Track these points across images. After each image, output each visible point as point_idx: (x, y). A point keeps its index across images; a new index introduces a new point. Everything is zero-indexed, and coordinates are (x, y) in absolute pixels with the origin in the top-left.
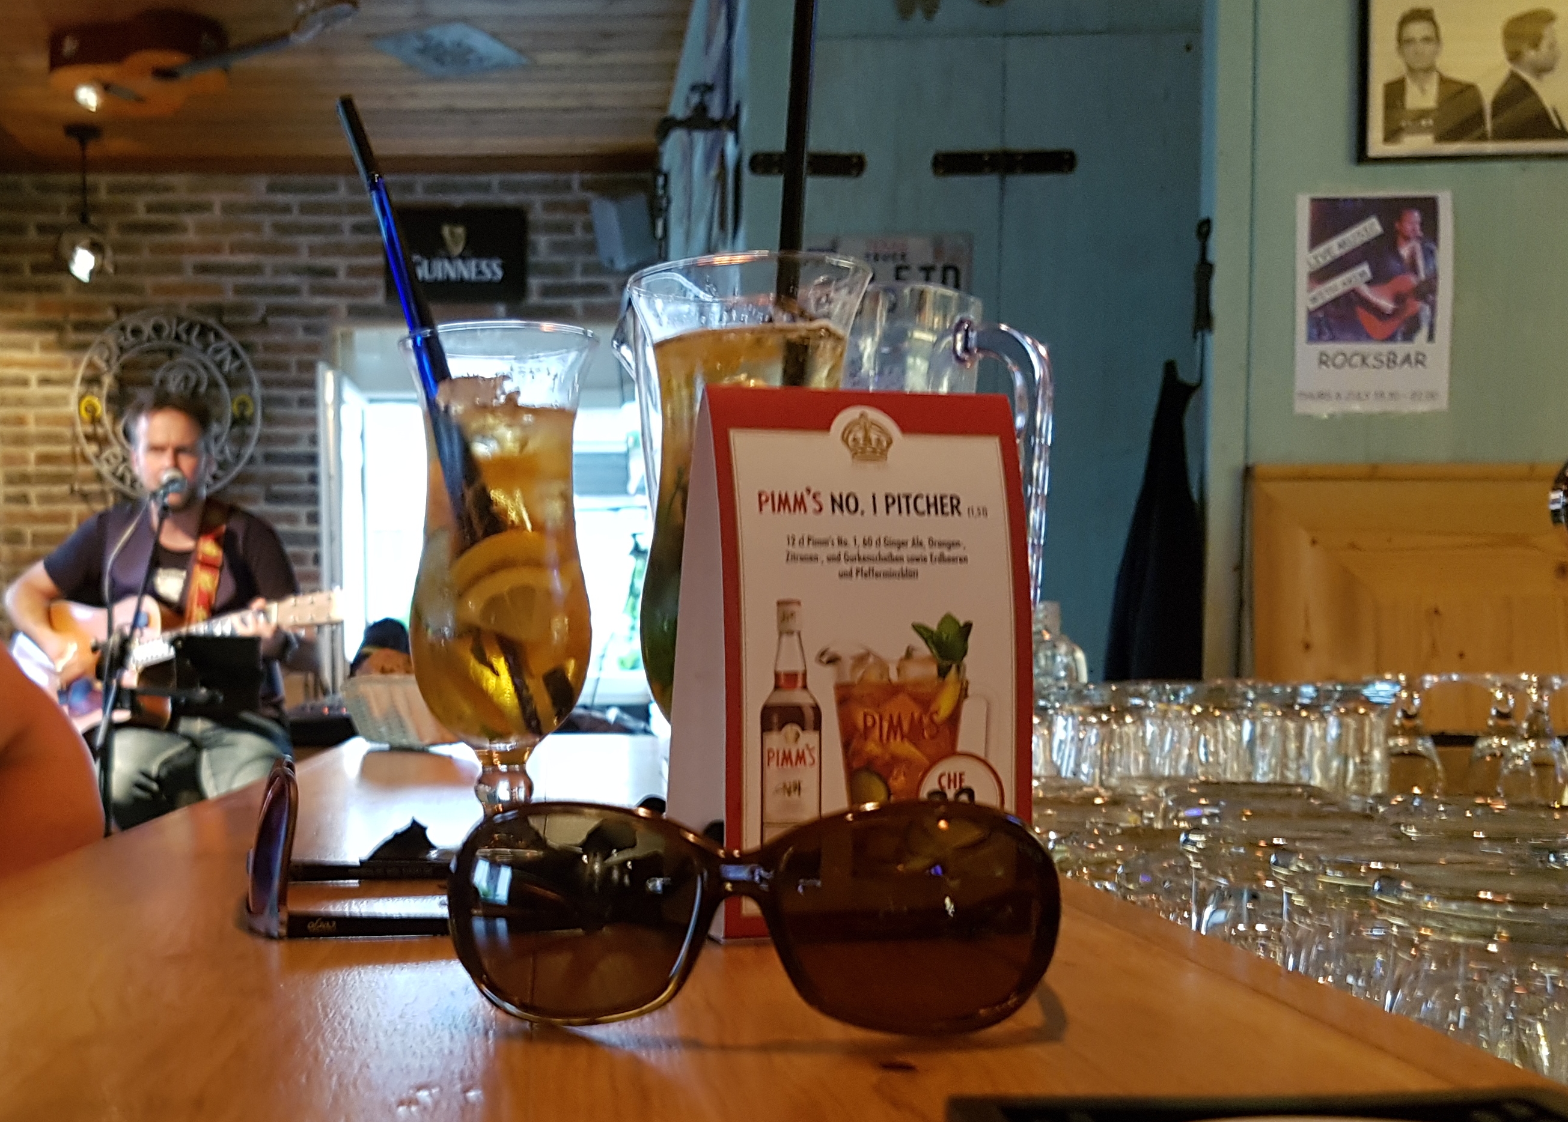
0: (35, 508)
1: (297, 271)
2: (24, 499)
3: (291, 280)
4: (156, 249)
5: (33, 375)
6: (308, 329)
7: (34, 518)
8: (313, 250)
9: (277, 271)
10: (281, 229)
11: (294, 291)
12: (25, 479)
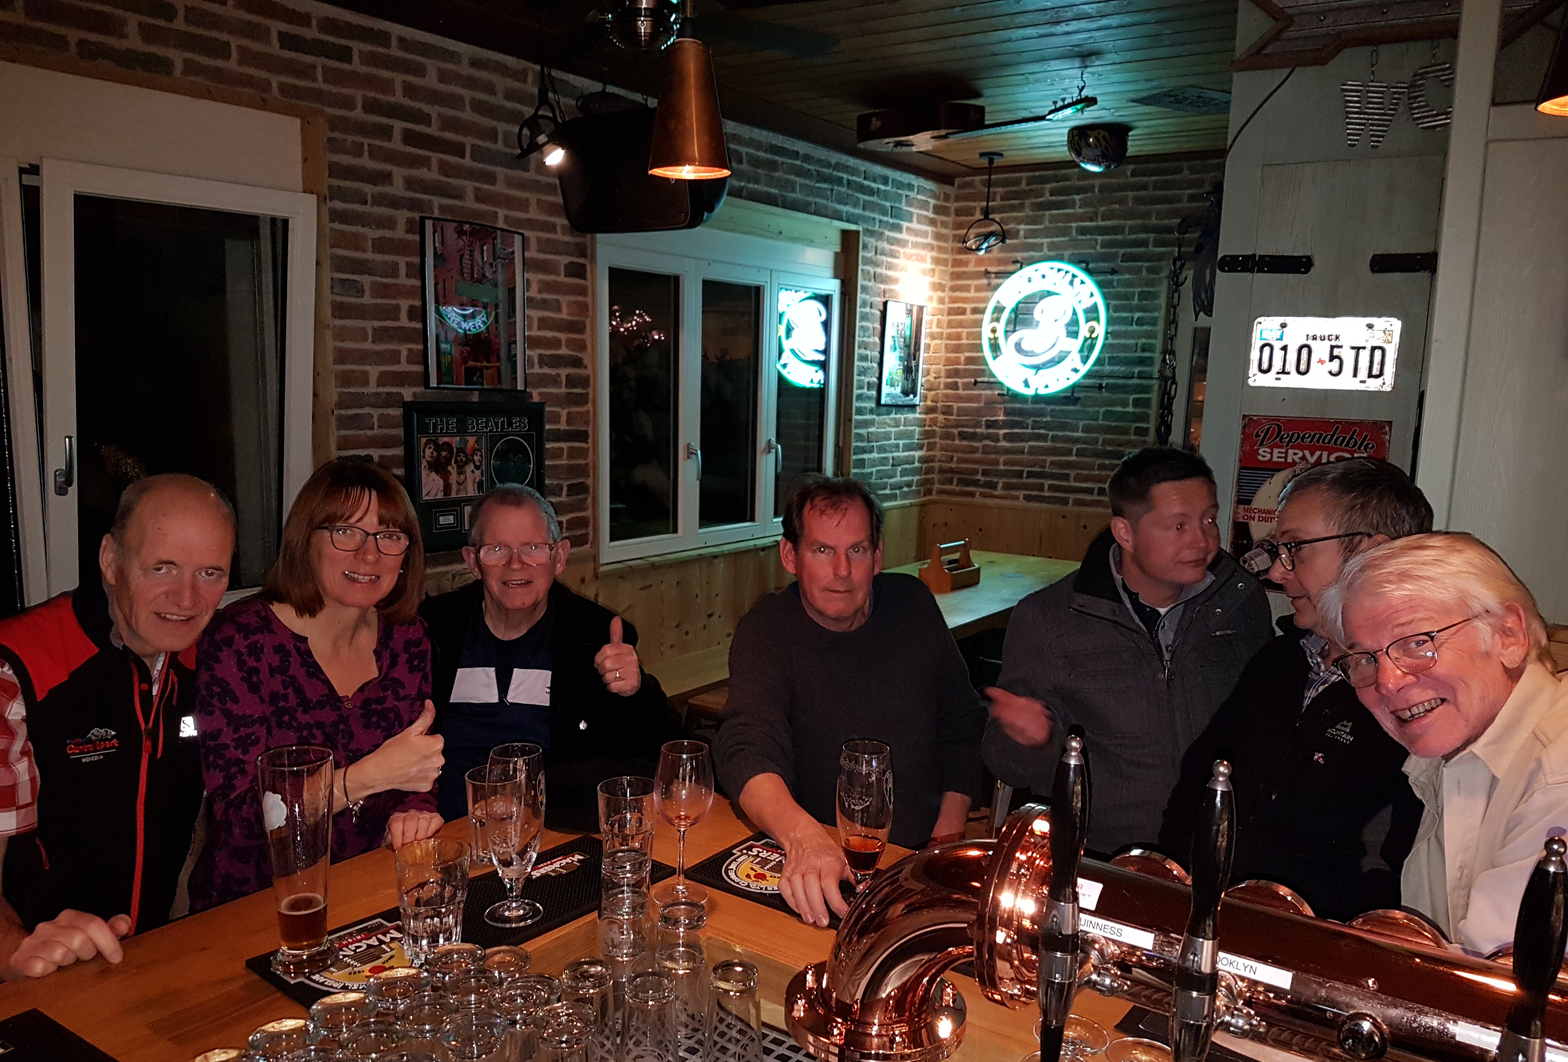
0: (961, 392)
1: (1146, 230)
2: (954, 386)
3: (1143, 236)
4: (1053, 219)
5: (968, 306)
6: (1150, 270)
7: (959, 399)
8: (1159, 216)
9: (1133, 230)
10: (1138, 200)
11: (1144, 243)
12: (956, 373)
